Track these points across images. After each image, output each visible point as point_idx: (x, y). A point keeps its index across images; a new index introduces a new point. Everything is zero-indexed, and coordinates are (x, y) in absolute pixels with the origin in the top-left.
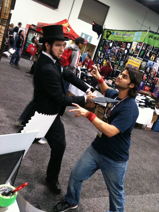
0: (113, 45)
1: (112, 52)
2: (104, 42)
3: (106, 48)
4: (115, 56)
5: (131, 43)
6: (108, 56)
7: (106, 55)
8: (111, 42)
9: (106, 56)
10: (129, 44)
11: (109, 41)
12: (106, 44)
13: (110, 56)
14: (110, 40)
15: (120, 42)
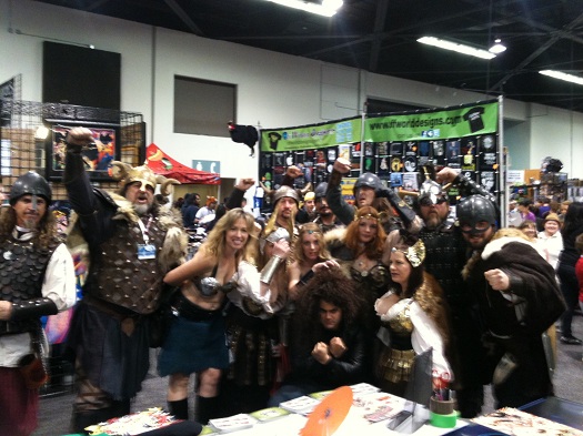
0: (293, 161)
2: (271, 159)
3: (281, 170)
5: (336, 149)
8: (288, 156)
10: (332, 152)
11: (281, 155)
12: (277, 163)
14: (282, 152)
15: (310, 152)
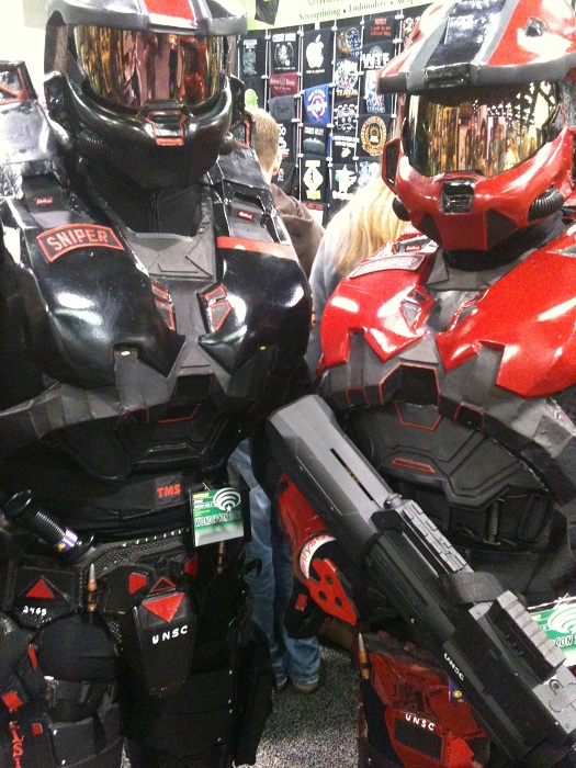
0: (327, 53)
1: (341, 100)
2: (260, 49)
3: (289, 82)
4: (372, 120)
6: (319, 132)
7: (309, 130)
8: (309, 39)
9: (305, 136)
11: (291, 37)
12: (277, 63)
13: (337, 131)
14: (294, 29)
15: (378, 21)
